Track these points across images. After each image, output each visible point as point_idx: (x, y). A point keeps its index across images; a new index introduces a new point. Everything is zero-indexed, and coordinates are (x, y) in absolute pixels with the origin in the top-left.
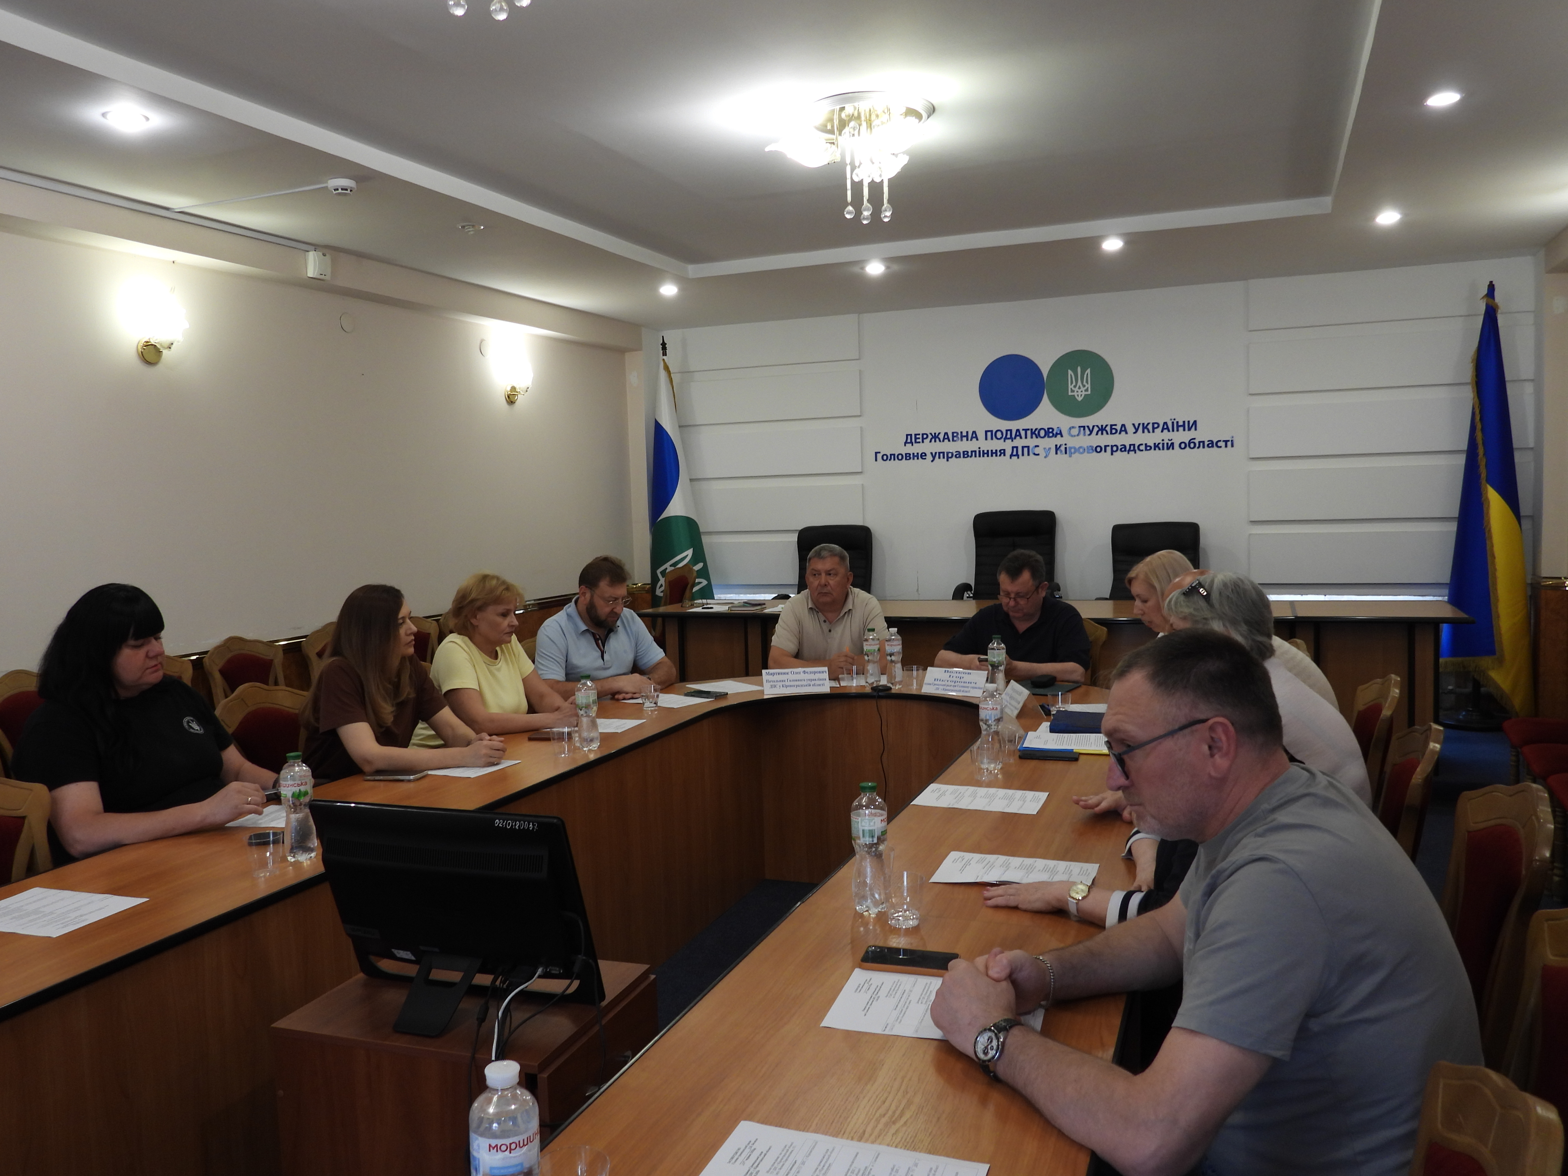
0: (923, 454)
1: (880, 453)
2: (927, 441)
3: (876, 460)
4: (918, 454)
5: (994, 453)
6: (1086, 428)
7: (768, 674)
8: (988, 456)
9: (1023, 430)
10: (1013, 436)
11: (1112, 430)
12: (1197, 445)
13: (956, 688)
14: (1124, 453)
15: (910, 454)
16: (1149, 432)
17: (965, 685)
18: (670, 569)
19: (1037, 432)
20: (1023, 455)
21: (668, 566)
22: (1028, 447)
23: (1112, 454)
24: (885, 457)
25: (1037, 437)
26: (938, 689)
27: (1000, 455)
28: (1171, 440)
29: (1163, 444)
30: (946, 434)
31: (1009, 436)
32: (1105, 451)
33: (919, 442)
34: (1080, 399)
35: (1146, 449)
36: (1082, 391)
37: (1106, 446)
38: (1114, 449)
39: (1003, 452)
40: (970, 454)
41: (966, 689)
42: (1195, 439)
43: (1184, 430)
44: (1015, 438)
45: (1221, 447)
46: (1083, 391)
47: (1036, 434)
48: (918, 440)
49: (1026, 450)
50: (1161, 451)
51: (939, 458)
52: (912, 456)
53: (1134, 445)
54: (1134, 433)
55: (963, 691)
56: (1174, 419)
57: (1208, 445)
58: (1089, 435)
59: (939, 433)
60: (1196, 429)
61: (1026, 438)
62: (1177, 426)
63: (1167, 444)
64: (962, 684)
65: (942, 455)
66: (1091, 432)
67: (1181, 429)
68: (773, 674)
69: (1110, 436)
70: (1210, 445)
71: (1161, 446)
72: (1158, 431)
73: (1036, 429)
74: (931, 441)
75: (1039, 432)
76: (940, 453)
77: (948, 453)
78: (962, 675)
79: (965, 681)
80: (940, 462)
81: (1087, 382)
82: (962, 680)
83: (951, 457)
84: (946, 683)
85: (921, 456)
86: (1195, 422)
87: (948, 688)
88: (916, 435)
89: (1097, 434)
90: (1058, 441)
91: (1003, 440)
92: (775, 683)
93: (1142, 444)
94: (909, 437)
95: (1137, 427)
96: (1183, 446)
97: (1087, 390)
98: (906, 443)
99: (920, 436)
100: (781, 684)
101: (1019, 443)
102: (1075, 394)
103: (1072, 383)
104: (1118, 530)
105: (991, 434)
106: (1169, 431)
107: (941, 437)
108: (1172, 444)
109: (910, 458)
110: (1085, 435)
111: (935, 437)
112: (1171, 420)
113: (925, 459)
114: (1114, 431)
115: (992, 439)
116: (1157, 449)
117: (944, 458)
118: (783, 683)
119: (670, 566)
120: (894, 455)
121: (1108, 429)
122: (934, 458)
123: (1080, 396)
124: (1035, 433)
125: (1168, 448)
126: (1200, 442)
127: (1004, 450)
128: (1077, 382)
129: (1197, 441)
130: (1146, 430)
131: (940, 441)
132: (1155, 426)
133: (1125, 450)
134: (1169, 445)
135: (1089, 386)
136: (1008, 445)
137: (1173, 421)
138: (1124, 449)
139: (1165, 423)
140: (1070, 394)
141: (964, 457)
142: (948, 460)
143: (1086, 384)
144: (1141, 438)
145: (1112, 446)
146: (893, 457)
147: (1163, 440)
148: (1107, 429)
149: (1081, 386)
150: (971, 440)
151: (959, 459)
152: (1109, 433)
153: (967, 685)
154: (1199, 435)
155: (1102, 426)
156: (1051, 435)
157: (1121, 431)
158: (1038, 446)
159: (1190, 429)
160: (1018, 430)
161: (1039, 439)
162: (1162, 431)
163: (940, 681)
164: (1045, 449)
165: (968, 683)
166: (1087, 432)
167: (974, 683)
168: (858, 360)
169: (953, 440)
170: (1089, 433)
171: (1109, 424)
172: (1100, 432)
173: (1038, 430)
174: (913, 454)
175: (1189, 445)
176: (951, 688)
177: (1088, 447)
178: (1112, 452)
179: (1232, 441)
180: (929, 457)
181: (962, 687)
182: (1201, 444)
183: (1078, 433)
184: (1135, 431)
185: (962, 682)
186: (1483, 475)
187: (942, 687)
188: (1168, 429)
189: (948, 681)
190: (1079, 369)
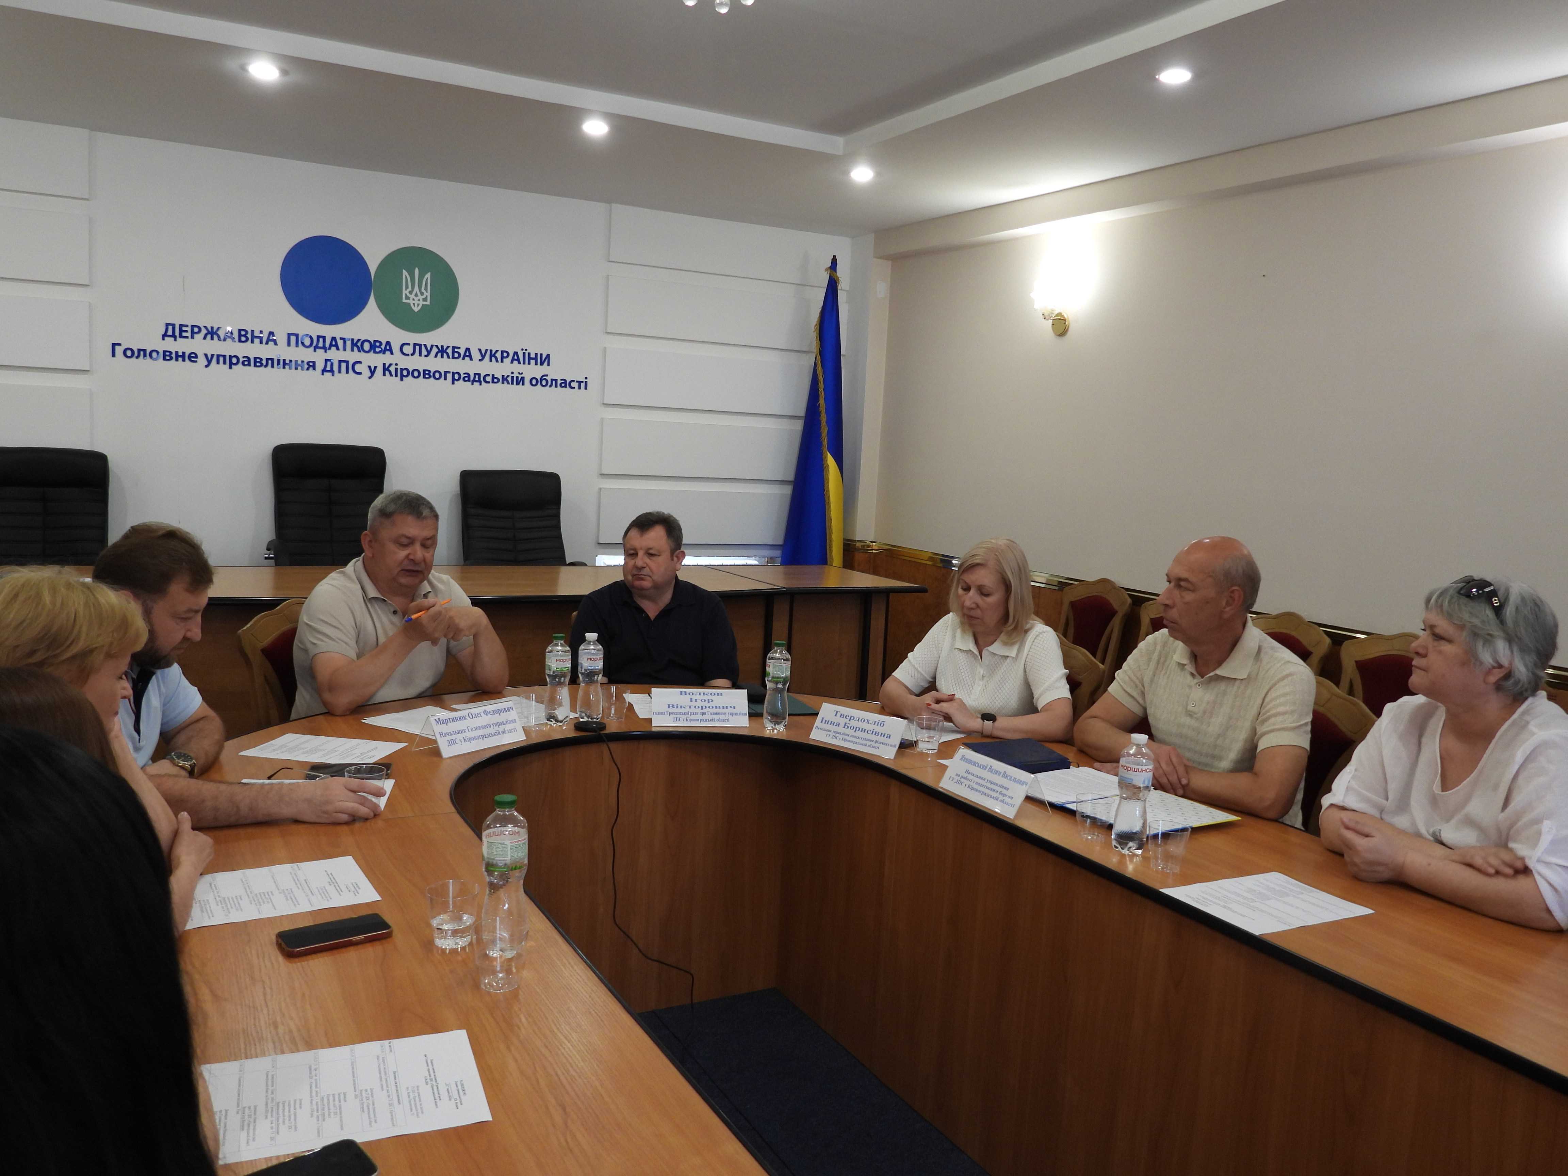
0: (193, 355)
1: (120, 345)
2: (199, 337)
3: (114, 355)
4: (184, 353)
5: (300, 365)
6: (423, 347)
7: (439, 722)
8: (290, 368)
9: (341, 339)
10: (327, 345)
11: (455, 353)
12: (549, 384)
13: (705, 717)
14: (467, 383)
15: (171, 353)
16: (497, 361)
17: (718, 711)
19: (359, 344)
20: (340, 372)
22: (347, 362)
23: (453, 383)
24: (129, 353)
25: (359, 351)
26: (679, 720)
27: (308, 369)
28: (522, 373)
29: (513, 377)
30: (229, 330)
31: (321, 345)
32: (445, 379)
33: (187, 337)
34: (416, 309)
35: (493, 382)
36: (419, 300)
37: (446, 373)
38: (456, 377)
39: (312, 365)
40: (264, 362)
41: (722, 717)
42: (547, 375)
43: (536, 364)
44: (330, 349)
45: (574, 388)
46: (421, 300)
47: (358, 347)
48: (184, 334)
49: (344, 365)
50: (510, 385)
51: (218, 362)
52: (174, 355)
53: (479, 375)
54: (480, 360)
55: (718, 720)
56: (526, 350)
57: (561, 384)
58: (426, 356)
59: (219, 328)
60: (548, 365)
61: (345, 349)
62: (529, 359)
63: (517, 377)
64: (714, 710)
65: (221, 359)
66: (429, 352)
67: (533, 362)
68: (446, 722)
69: (451, 360)
70: (563, 385)
71: (509, 379)
72: (507, 361)
73: (359, 340)
74: (205, 338)
75: (362, 345)
76: (218, 356)
77: (231, 357)
78: (710, 697)
79: (718, 705)
80: (219, 369)
81: (426, 289)
82: (711, 704)
83: (236, 364)
84: (687, 710)
85: (190, 357)
86: (548, 356)
87: (693, 717)
88: (181, 326)
89: (436, 356)
90: (387, 358)
91: (312, 349)
92: (453, 737)
93: (489, 375)
94: (170, 328)
95: (483, 353)
96: (534, 382)
97: (425, 300)
98: (165, 336)
99: (189, 329)
100: (461, 736)
101: (334, 355)
102: (411, 302)
103: (407, 288)
104: (467, 477)
105: (294, 339)
106: (519, 363)
107: (222, 333)
108: (523, 378)
109: (171, 358)
110: (420, 355)
111: (212, 333)
112: (522, 350)
113: (196, 362)
114: (456, 355)
115: (297, 345)
116: (505, 382)
117: (225, 363)
118: (464, 735)
120: (145, 351)
121: (450, 351)
122: (209, 362)
123: (416, 305)
124: (357, 345)
125: (518, 384)
126: (552, 380)
127: (314, 363)
128: (413, 288)
129: (549, 378)
130: (493, 359)
131: (219, 339)
132: (504, 354)
133: (469, 380)
134: (519, 379)
135: (428, 294)
136: (319, 357)
137: (524, 351)
138: (467, 378)
139: (516, 353)
140: (404, 301)
141: (255, 366)
143: (424, 292)
144: (487, 367)
145: (453, 372)
146: (142, 353)
147: (512, 373)
148: (447, 351)
149: (419, 294)
150: (267, 343)
151: (247, 367)
153: (722, 711)
154: (553, 371)
155: (442, 347)
156: (378, 350)
157: (465, 356)
158: (360, 362)
159: (542, 364)
160: (334, 339)
161: (362, 353)
162: (512, 362)
163: (677, 707)
164: (370, 367)
165: (721, 707)
166: (424, 352)
167: (731, 707)
168: (87, 200)
169: (240, 341)
170: (426, 354)
171: (451, 345)
172: (440, 354)
173: (361, 341)
174: (177, 353)
175: (541, 381)
176: (699, 717)
177: (424, 371)
178: (454, 380)
179: (586, 382)
180: (202, 361)
181: (714, 714)
182: (554, 382)
183: (412, 352)
184: (481, 358)
185: (713, 707)
186: (825, 443)
187: (684, 717)
188: (518, 360)
189: (690, 707)
190: (417, 271)
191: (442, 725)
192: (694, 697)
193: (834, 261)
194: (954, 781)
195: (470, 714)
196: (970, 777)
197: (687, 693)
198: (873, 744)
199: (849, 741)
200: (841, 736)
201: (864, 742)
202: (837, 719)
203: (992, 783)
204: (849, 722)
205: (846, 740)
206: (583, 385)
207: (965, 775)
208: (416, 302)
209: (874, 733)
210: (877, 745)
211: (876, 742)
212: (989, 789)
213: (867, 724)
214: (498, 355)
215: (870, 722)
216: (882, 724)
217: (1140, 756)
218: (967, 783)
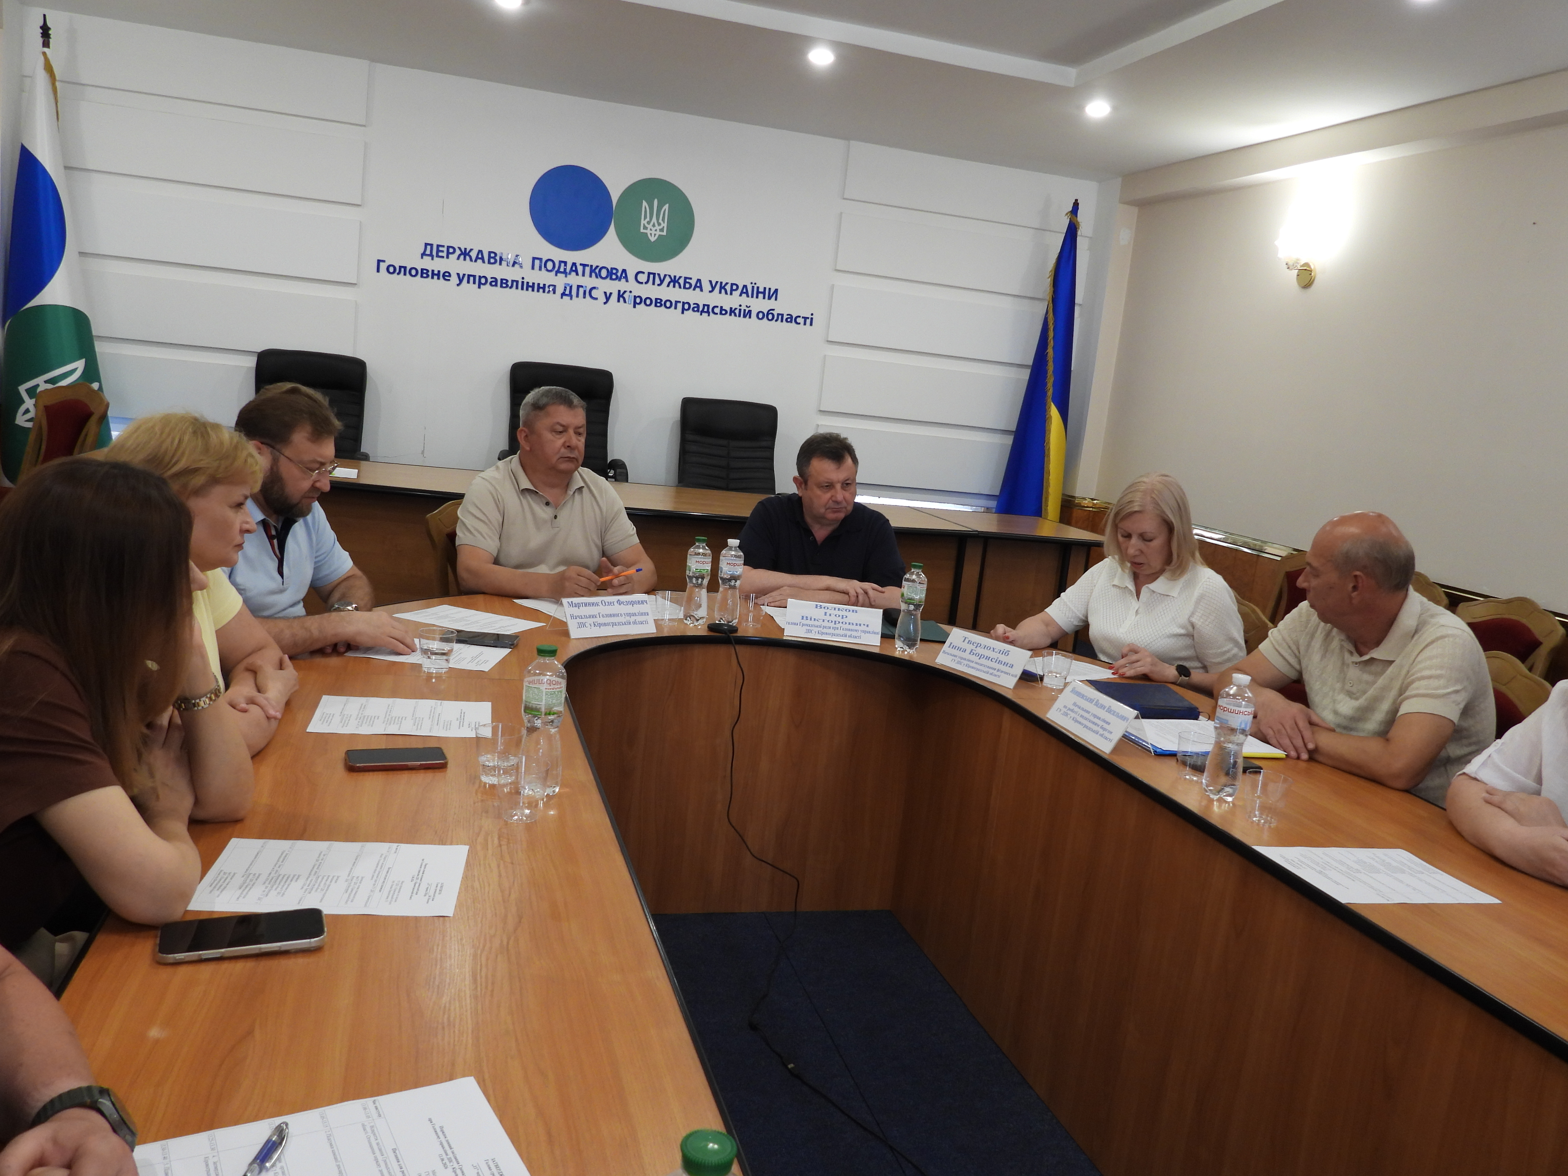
0: (447, 274)
1: (384, 261)
2: (453, 257)
3: (378, 271)
4: (439, 272)
5: (542, 288)
6: (657, 276)
7: (571, 604)
8: (533, 290)
9: (581, 264)
10: (568, 270)
11: (686, 283)
12: (775, 318)
13: (837, 632)
14: (696, 313)
15: (428, 271)
16: (726, 293)
17: (851, 627)
18: (43, 387)
19: (597, 271)
20: (577, 296)
21: (41, 382)
22: (585, 287)
23: (683, 313)
24: (391, 269)
25: (597, 277)
26: (810, 631)
27: (549, 292)
28: (750, 307)
29: (740, 310)
30: (480, 252)
31: (562, 270)
32: (676, 308)
33: (443, 257)
34: (653, 239)
35: (721, 313)
36: (656, 230)
37: (677, 302)
38: (686, 307)
39: (552, 289)
40: (509, 284)
41: (854, 634)
42: (773, 310)
43: (764, 298)
44: (570, 274)
45: (799, 323)
46: (658, 230)
47: (596, 273)
48: (440, 254)
49: (581, 290)
50: (737, 318)
51: (468, 282)
52: (430, 273)
53: (708, 306)
54: (710, 292)
55: (850, 636)
56: (755, 284)
57: (786, 320)
58: (658, 285)
59: (471, 250)
60: (776, 299)
61: (583, 275)
62: (758, 292)
63: (745, 310)
64: (847, 626)
65: (472, 279)
66: (662, 282)
67: (761, 296)
68: (578, 605)
69: (682, 290)
71: (737, 312)
72: (736, 293)
73: (597, 266)
74: (458, 258)
75: (600, 271)
76: (469, 276)
77: (480, 277)
78: (844, 613)
79: (851, 622)
80: (469, 288)
81: (663, 220)
82: (845, 620)
83: (484, 284)
84: (820, 623)
85: (444, 276)
86: (776, 291)
87: (825, 630)
88: (438, 246)
89: (668, 286)
90: (622, 285)
91: (554, 273)
92: (583, 621)
93: (717, 307)
94: (429, 247)
95: (714, 285)
96: (761, 315)
97: (662, 230)
98: (424, 254)
99: (445, 249)
100: (591, 621)
101: (574, 280)
102: (648, 232)
103: (645, 217)
104: (689, 404)
105: (538, 262)
106: (748, 296)
107: (474, 254)
108: (750, 311)
109: (428, 276)
110: (654, 284)
111: (465, 254)
112: (752, 283)
113: (449, 280)
114: (687, 286)
115: (540, 269)
116: (733, 314)
117: (474, 283)
118: (595, 620)
119: (46, 382)
120: (405, 268)
121: (682, 281)
122: (461, 281)
123: (653, 235)
124: (595, 271)
125: (745, 316)
126: (778, 314)
127: (555, 286)
128: (651, 218)
129: (775, 313)
130: (723, 291)
131: (471, 260)
132: (734, 287)
133: (698, 311)
134: (747, 312)
135: (665, 225)
136: (560, 281)
137: (753, 285)
138: (696, 308)
139: (745, 286)
140: (642, 230)
141: (501, 286)
142: (479, 287)
143: (662, 222)
144: (717, 299)
145: (683, 302)
146: (403, 270)
147: (740, 306)
148: (679, 281)
149: (656, 224)
150: (513, 266)
151: (494, 288)
152: (682, 287)
153: (854, 627)
154: (780, 306)
155: (675, 277)
156: (614, 277)
157: (696, 286)
158: (597, 288)
159: (770, 298)
160: (574, 264)
161: (599, 279)
162: (741, 295)
163: (811, 619)
164: (605, 293)
165: (855, 624)
166: (657, 281)
167: (864, 625)
168: (364, 126)
169: (489, 263)
170: (659, 283)
171: (684, 276)
172: (672, 284)
173: (599, 268)
174: (433, 271)
175: (768, 315)
176: (831, 631)
177: (656, 299)
178: (683, 310)
179: (812, 318)
180: (454, 279)
181: (846, 630)
182: (780, 317)
183: (646, 280)
184: (711, 289)
185: (846, 623)
186: (1050, 393)
187: (817, 629)
188: (747, 293)
189: (824, 621)
190: (656, 202)
191: (574, 608)
192: (829, 612)
193: (1076, 205)
194: (1061, 712)
195: (603, 602)
196: (1076, 709)
197: (823, 607)
198: (995, 672)
199: (973, 668)
200: (966, 662)
201: (986, 669)
202: (965, 645)
203: (1095, 716)
204: (975, 649)
205: (969, 667)
206: (808, 321)
207: (1072, 707)
208: (653, 232)
209: (997, 662)
210: (999, 673)
211: (998, 670)
212: (1093, 723)
213: (992, 652)
214: (728, 288)
215: (995, 650)
216: (1006, 653)
217: (1240, 698)
218: (1073, 715)
